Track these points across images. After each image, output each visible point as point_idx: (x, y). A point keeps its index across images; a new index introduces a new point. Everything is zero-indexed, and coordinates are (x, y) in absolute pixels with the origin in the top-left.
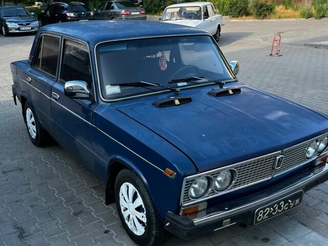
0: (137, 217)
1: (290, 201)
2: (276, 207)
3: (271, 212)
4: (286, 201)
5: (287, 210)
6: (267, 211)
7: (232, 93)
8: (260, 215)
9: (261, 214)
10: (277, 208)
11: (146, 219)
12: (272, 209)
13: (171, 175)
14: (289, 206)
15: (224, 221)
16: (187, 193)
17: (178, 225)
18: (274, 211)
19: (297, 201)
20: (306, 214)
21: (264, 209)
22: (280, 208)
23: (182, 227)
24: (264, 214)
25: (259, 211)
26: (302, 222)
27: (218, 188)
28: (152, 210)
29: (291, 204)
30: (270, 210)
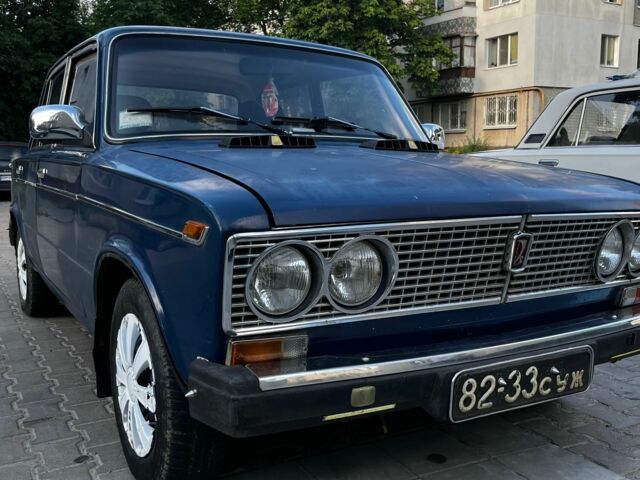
0: (141, 405)
1: (555, 370)
2: (515, 378)
3: (501, 390)
4: (544, 367)
5: (548, 396)
6: (489, 383)
7: (416, 147)
8: (467, 394)
9: (469, 388)
10: (517, 383)
11: (154, 400)
12: (502, 381)
13: (197, 236)
14: (553, 385)
15: (355, 390)
16: (242, 290)
17: (215, 390)
18: (511, 390)
19: (577, 377)
20: (606, 443)
21: (479, 377)
22: (526, 384)
23: (224, 393)
24: (480, 392)
25: (462, 379)
26: (596, 458)
27: (343, 300)
28: (166, 369)
29: (559, 382)
30: (498, 385)
